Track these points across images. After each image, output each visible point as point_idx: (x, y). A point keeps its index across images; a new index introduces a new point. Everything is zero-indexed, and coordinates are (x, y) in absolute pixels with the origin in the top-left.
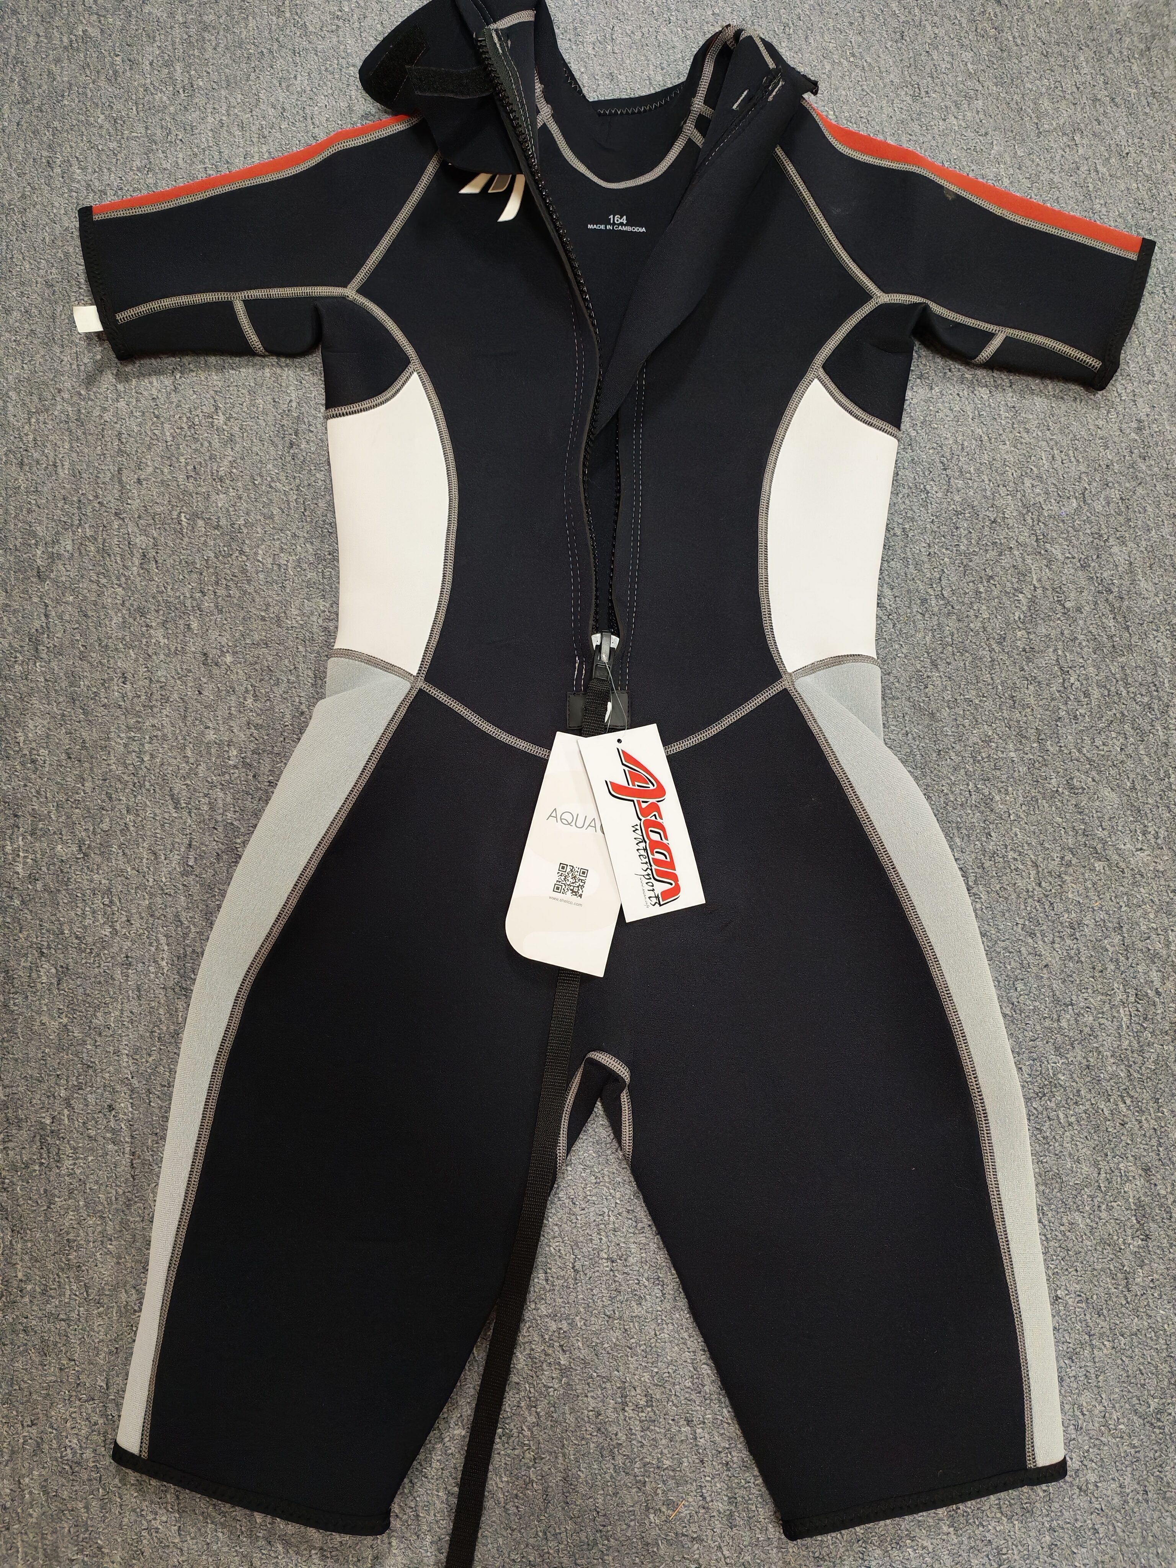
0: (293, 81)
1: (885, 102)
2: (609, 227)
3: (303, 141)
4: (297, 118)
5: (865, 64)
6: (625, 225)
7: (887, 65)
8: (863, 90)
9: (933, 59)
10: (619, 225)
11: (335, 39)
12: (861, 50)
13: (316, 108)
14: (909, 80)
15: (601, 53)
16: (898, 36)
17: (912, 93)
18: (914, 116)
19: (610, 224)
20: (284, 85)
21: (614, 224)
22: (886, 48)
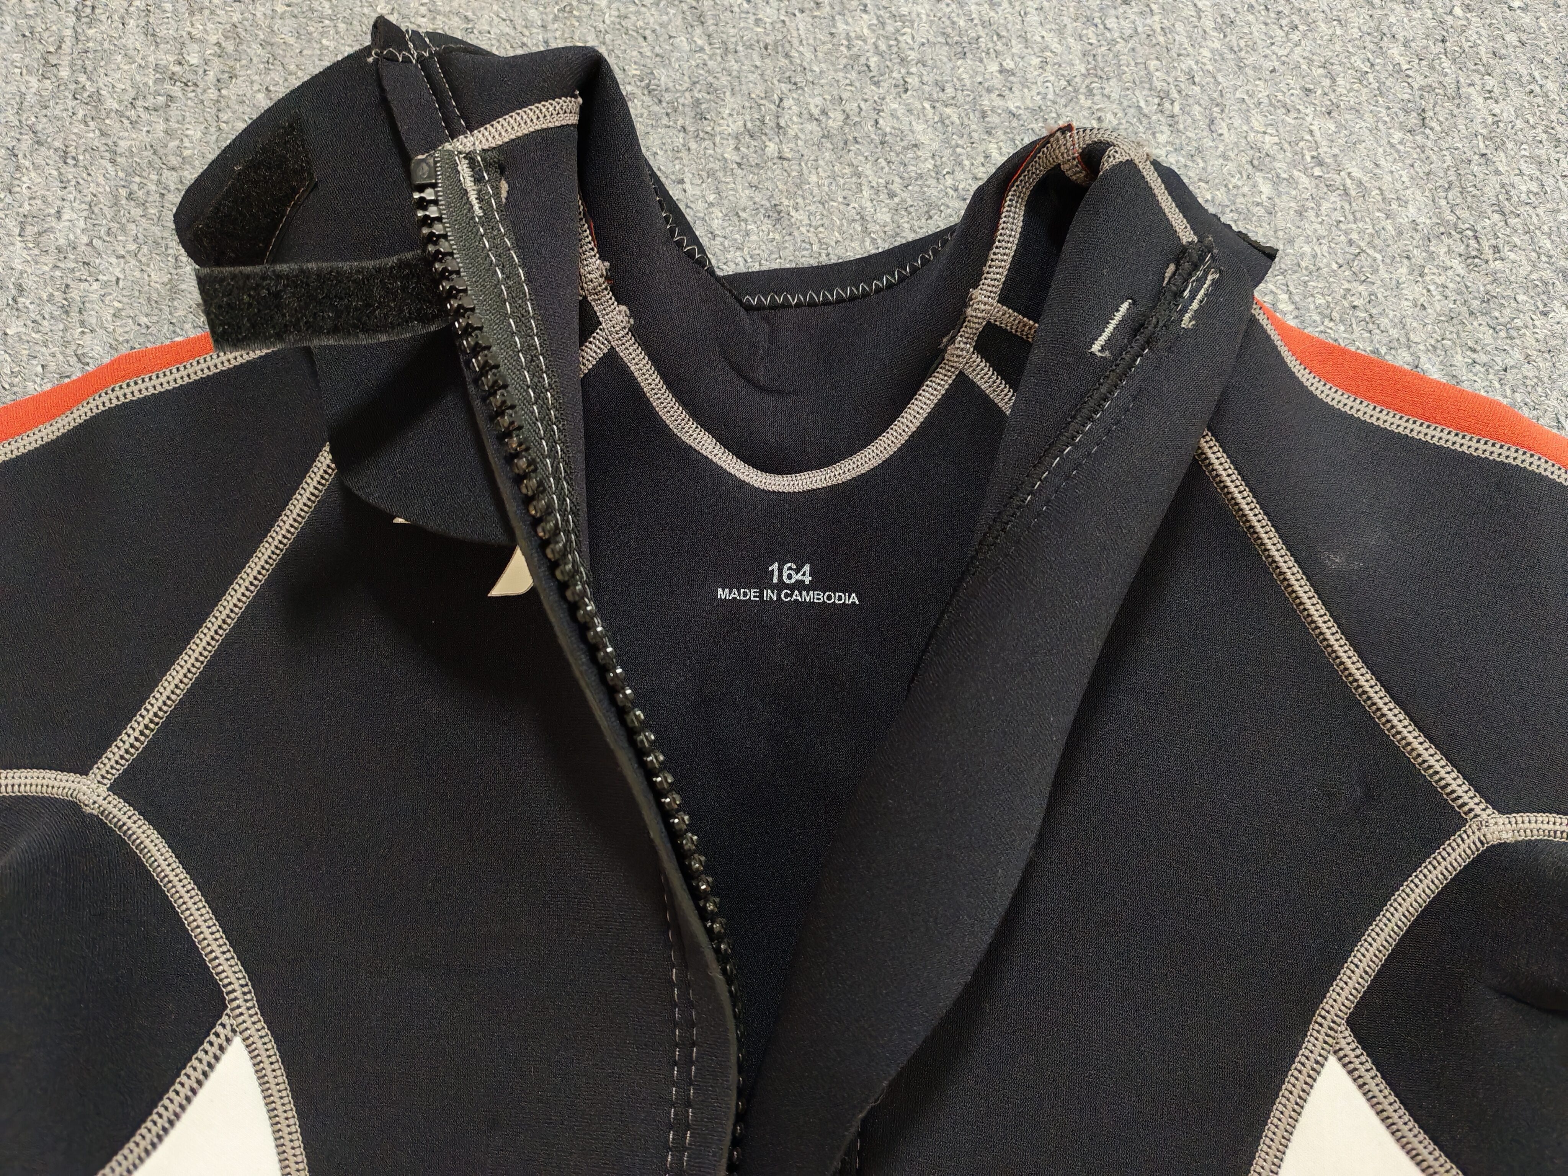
0: (52, 222)
1: (1404, 270)
2: (768, 594)
3: (52, 366)
4: (48, 309)
5: (1348, 182)
6: (808, 588)
7: (1398, 186)
8: (1351, 243)
9: (1497, 172)
10: (792, 588)
11: (161, 126)
12: (1336, 151)
13: (96, 286)
14: (1452, 218)
15: (754, 159)
16: (1413, 120)
17: (1462, 249)
18: (1476, 303)
19: (772, 587)
20: (30, 230)
21: (781, 585)
22: (1392, 146)
